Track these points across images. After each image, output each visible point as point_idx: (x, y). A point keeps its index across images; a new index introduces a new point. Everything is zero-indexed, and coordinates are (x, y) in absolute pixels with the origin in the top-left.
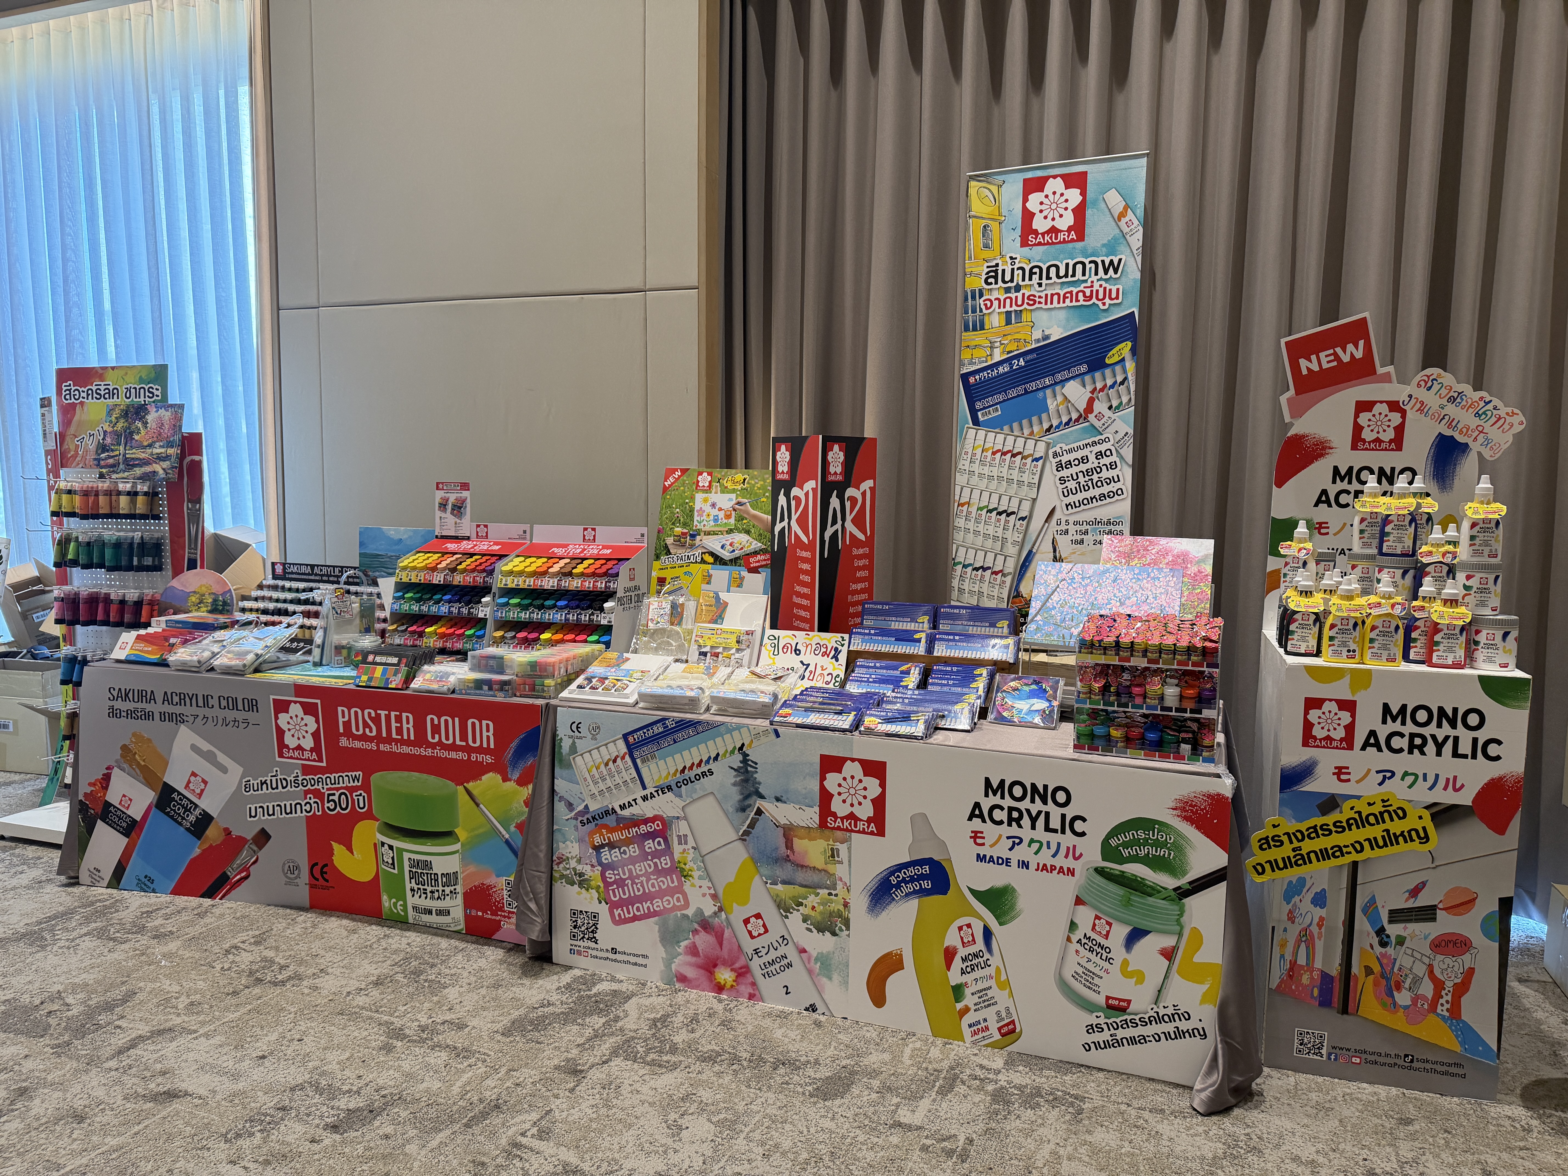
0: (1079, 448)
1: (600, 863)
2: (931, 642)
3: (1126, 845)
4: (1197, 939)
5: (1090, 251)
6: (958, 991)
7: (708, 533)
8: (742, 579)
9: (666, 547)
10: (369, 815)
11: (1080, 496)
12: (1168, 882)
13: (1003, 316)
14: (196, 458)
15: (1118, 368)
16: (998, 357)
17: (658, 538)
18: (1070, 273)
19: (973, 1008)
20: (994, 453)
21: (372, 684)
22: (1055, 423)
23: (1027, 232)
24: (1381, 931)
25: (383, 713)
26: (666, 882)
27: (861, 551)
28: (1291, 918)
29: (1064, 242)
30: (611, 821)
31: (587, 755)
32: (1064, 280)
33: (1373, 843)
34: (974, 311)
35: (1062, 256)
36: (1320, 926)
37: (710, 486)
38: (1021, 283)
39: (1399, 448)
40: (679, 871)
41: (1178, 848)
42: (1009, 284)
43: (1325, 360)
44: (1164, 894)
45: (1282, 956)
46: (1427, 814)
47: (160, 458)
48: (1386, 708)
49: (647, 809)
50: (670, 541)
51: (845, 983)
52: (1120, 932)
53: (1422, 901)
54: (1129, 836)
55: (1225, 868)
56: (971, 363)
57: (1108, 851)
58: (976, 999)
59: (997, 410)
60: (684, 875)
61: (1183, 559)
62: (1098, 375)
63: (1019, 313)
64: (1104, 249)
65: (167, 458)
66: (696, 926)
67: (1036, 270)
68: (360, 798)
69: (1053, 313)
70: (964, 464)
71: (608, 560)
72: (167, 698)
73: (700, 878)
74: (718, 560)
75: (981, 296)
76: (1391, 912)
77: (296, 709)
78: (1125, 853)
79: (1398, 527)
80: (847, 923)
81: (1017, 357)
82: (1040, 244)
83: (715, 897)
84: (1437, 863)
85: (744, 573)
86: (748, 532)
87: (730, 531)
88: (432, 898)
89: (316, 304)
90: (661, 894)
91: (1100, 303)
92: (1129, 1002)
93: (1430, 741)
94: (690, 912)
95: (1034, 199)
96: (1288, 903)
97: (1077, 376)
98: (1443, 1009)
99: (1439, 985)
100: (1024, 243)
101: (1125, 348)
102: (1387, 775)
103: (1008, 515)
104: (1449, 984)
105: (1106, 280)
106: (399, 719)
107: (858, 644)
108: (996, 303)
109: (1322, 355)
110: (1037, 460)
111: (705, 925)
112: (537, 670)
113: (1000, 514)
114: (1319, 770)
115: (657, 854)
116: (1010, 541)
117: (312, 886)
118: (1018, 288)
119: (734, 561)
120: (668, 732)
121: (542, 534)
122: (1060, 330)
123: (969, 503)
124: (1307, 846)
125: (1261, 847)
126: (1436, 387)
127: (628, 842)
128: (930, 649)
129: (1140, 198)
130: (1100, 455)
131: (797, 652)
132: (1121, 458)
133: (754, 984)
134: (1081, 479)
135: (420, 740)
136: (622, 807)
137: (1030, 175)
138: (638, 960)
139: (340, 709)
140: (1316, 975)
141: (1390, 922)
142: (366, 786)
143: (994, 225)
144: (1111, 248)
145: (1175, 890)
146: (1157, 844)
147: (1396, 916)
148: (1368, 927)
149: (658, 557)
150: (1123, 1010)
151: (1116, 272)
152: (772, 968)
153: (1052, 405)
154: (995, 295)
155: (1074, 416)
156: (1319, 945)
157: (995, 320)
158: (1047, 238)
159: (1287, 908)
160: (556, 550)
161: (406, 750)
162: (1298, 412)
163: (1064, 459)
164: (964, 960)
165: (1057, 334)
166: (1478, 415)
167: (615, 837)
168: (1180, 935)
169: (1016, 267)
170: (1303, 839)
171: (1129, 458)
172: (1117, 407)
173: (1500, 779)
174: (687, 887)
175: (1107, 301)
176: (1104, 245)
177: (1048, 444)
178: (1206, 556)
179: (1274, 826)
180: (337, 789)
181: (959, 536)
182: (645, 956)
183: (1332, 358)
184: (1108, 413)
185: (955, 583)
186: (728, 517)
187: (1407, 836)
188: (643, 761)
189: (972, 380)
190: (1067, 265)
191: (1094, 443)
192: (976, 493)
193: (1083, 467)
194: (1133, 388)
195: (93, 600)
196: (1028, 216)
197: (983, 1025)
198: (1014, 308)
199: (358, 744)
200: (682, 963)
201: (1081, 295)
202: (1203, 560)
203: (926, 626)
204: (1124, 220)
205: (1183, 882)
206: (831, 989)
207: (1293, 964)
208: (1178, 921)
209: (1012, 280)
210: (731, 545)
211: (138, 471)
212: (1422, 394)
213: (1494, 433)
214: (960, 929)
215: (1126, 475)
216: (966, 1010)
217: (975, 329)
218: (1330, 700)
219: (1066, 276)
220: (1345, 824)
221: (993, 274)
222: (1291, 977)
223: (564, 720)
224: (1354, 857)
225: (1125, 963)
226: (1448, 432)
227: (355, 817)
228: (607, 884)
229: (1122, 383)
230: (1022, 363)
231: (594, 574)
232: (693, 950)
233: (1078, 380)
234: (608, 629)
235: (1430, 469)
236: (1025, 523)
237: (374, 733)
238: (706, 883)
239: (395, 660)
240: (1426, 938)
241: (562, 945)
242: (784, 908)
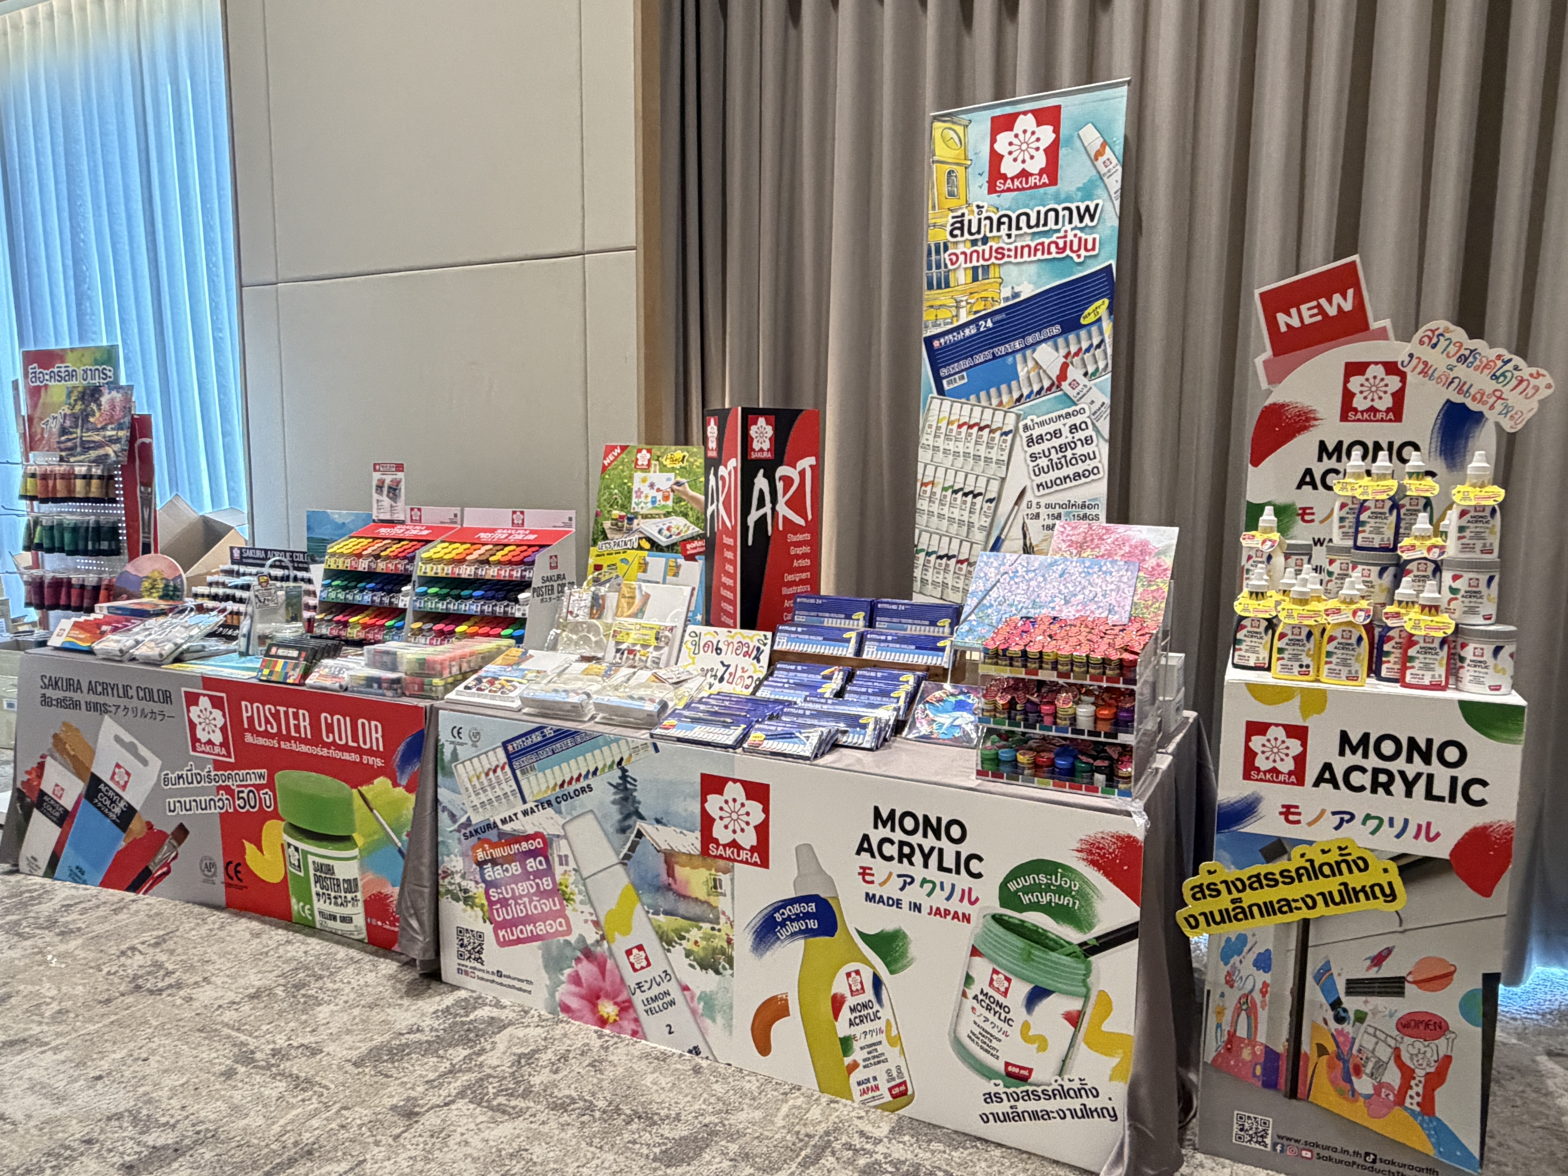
0: (1051, 420)
1: (484, 881)
2: (861, 640)
3: (1027, 890)
4: (1106, 1005)
5: (1063, 196)
6: (846, 1044)
7: (645, 517)
8: (678, 567)
9: (603, 532)
10: (275, 815)
11: (1053, 475)
12: (1072, 935)
13: (970, 273)
14: (147, 440)
15: (1094, 329)
16: (964, 318)
17: (596, 522)
18: (1042, 222)
19: (862, 1064)
20: (960, 426)
21: (273, 678)
22: (1026, 392)
23: (995, 176)
24: (1336, 1004)
25: (282, 709)
26: (548, 905)
27: (800, 537)
28: (1230, 983)
29: (1036, 186)
30: (492, 835)
31: (468, 763)
32: (1035, 230)
33: (1328, 899)
34: (938, 267)
35: (1032, 203)
36: (1264, 993)
37: (649, 465)
38: (989, 235)
39: (1398, 418)
40: (559, 893)
41: (1084, 897)
42: (976, 237)
43: (1307, 313)
44: (1069, 949)
45: (1219, 1026)
46: (1393, 867)
47: (112, 441)
48: (1344, 738)
49: (527, 825)
50: (607, 524)
51: (729, 1026)
52: (1020, 990)
53: (1388, 970)
54: (1030, 880)
55: (1137, 923)
56: (935, 325)
57: (1007, 898)
58: (864, 1054)
59: (962, 378)
60: (566, 898)
61: (1143, 549)
62: (1072, 337)
63: (986, 269)
64: (1079, 194)
65: (118, 440)
66: (579, 954)
67: (1005, 220)
68: (266, 796)
69: (1024, 267)
70: (927, 438)
71: (530, 546)
72: (91, 689)
73: (582, 902)
74: (655, 546)
75: (946, 249)
76: (1349, 982)
77: (204, 702)
78: (1026, 899)
79: (1375, 515)
80: (730, 961)
81: (984, 318)
82: (1009, 190)
83: (597, 924)
84: (1406, 926)
85: (681, 561)
86: (685, 515)
87: (668, 514)
88: (336, 904)
89: (274, 280)
90: (544, 917)
91: (1074, 256)
92: (1030, 1071)
93: (1398, 778)
94: (572, 938)
95: (1004, 138)
96: (1226, 964)
97: (1049, 338)
98: (1412, 1102)
99: (1407, 1074)
100: (992, 190)
101: (1101, 306)
102: (1345, 817)
103: (975, 496)
104: (1420, 1073)
105: (1082, 229)
106: (296, 716)
107: (783, 644)
108: (962, 258)
109: (1304, 308)
110: (1006, 434)
111: (588, 954)
112: (425, 669)
113: (966, 495)
114: (1262, 808)
115: (538, 874)
116: (977, 526)
117: (228, 886)
118: (985, 240)
119: (671, 548)
120: (547, 742)
121: (473, 518)
122: (1031, 286)
123: (933, 483)
124: (1249, 898)
125: (1194, 897)
126: (1443, 343)
127: (509, 859)
128: (859, 651)
129: (1119, 130)
130: (1074, 428)
131: (718, 651)
132: (1098, 431)
133: (637, 1020)
134: (1054, 456)
135: (316, 740)
136: (504, 821)
137: (998, 112)
138: (522, 985)
139: (243, 703)
140: (1259, 1050)
141: (1349, 993)
142: (271, 785)
143: (960, 171)
144: (1087, 192)
145: (1081, 945)
146: (1061, 891)
147: (1355, 987)
148: (1321, 998)
149: (595, 543)
150: (1024, 1079)
151: (1092, 218)
152: (655, 1005)
153: (1022, 373)
154: (961, 248)
155: (1046, 383)
156: (1263, 1015)
157: (962, 277)
158: (1017, 183)
159: (1224, 969)
160: (482, 535)
161: (304, 748)
162: (1276, 376)
163: (1035, 433)
164: (853, 1010)
165: (1027, 291)
166: (1495, 377)
167: (498, 853)
168: (1087, 997)
169: (983, 216)
170: (1244, 890)
171: (1106, 433)
172: (1094, 374)
173: (1485, 828)
174: (569, 911)
175: (1083, 253)
176: (1079, 189)
177: (1018, 416)
178: (1168, 547)
179: (1210, 872)
180: (246, 786)
181: (921, 520)
182: (529, 982)
183: (1315, 311)
184: (1083, 381)
185: (917, 573)
186: (666, 498)
187: (1369, 893)
188: (523, 773)
189: (936, 344)
190: (1039, 212)
191: (1068, 415)
192: (941, 472)
193: (1056, 442)
194: (1109, 351)
196: (996, 158)
197: (873, 1083)
198: (982, 262)
199: (261, 741)
200: (565, 992)
201: (1053, 247)
202: (1164, 552)
203: (862, 623)
204: (1101, 160)
205: (1089, 936)
206: (715, 1031)
207: (1232, 1036)
208: (1084, 982)
209: (979, 232)
210: (669, 529)
211: (93, 454)
212: (1426, 353)
213: (1513, 398)
214: (848, 975)
215: (1103, 450)
216: (854, 1066)
217: (939, 287)
218: (1277, 725)
219: (1037, 225)
220: (1293, 874)
221: (960, 225)
222: (1229, 1050)
224: (1305, 913)
225: (1026, 1026)
226: (1458, 399)
227: (263, 817)
228: (491, 903)
229: (1099, 346)
230: (990, 324)
231: (510, 563)
232: (576, 980)
233: (1050, 343)
234: (521, 623)
235: (1437, 443)
236: (993, 505)
237: (275, 730)
238: (588, 909)
239: (295, 653)
240: (1391, 1015)
241: (450, 963)
242: (667, 940)
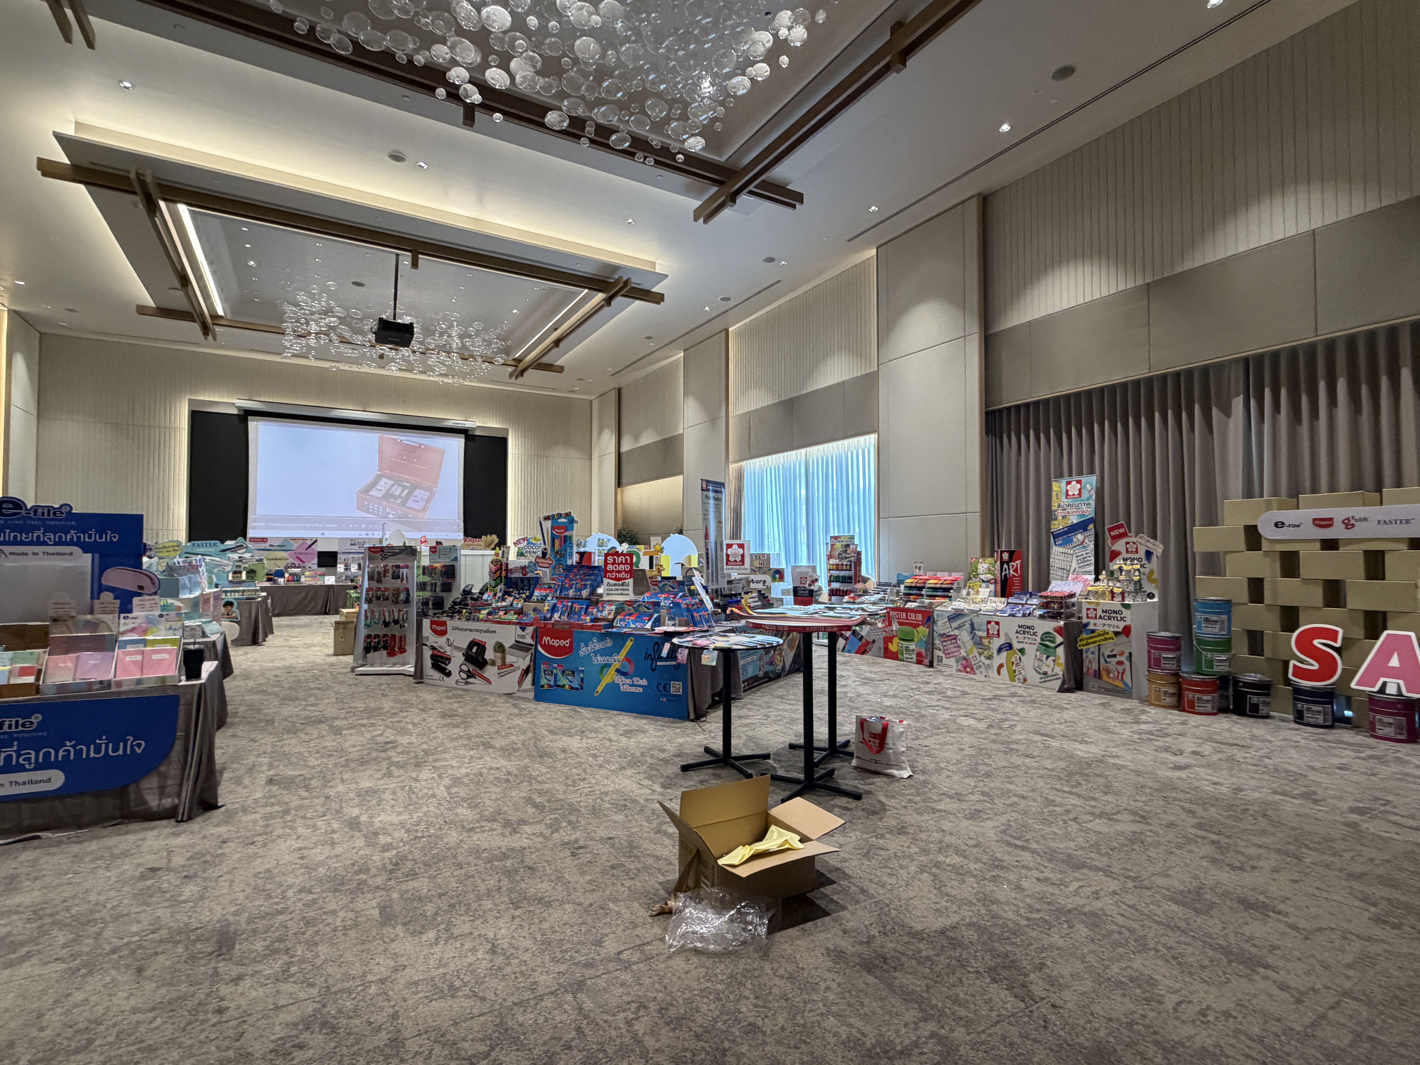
0: (1081, 552)
1: (943, 646)
4: (1059, 657)
5: (1082, 500)
6: (1015, 671)
7: (981, 574)
8: (987, 585)
9: (971, 578)
10: (896, 636)
11: (1082, 564)
12: (1053, 645)
13: (1062, 517)
14: (860, 557)
15: (1090, 531)
16: (1061, 528)
17: (969, 575)
18: (1078, 506)
19: (1018, 675)
20: (1060, 553)
21: (898, 607)
22: (1075, 545)
23: (1067, 495)
24: (1105, 660)
25: (900, 613)
26: (956, 649)
27: (1016, 579)
28: (1087, 657)
29: (1076, 498)
30: (945, 636)
31: (940, 622)
32: (1076, 508)
33: (1103, 640)
34: (1055, 515)
35: (1075, 502)
37: (982, 562)
38: (1066, 508)
39: (1137, 553)
40: (959, 647)
41: (1054, 638)
42: (1063, 509)
44: (1052, 648)
46: (1113, 634)
47: (852, 557)
48: (1103, 610)
49: (952, 633)
50: (972, 576)
51: (993, 670)
52: (1045, 656)
53: (1113, 653)
54: (1045, 636)
56: (1054, 529)
57: (1042, 639)
58: (1018, 672)
59: (1061, 542)
62: (1085, 533)
63: (1066, 516)
65: (854, 556)
66: (962, 659)
67: (1070, 505)
68: (894, 632)
69: (1074, 516)
70: (1053, 556)
71: (953, 581)
74: (983, 581)
75: (1057, 511)
76: (1107, 656)
78: (1045, 639)
80: (993, 657)
81: (1065, 528)
82: (1070, 498)
83: (966, 652)
84: (1116, 645)
85: (988, 583)
86: (989, 574)
87: (986, 574)
88: (909, 655)
89: (888, 517)
90: (955, 652)
91: (1085, 514)
92: (1047, 672)
93: (1112, 617)
94: (961, 656)
95: (1069, 486)
96: (1086, 654)
97: (1080, 533)
98: (1120, 678)
99: (1119, 673)
100: (1067, 498)
101: (1091, 526)
102: (1104, 625)
103: (1064, 569)
104: (1121, 672)
105: (1086, 508)
106: (903, 614)
107: (1010, 601)
108: (1060, 513)
109: (1116, 531)
110: (1071, 555)
111: (965, 659)
112: (931, 604)
113: (1062, 569)
115: (954, 643)
117: (884, 652)
118: (1066, 510)
119: (986, 581)
120: (956, 617)
121: (939, 574)
122: (1076, 520)
123: (1054, 566)
124: (1089, 641)
125: (1080, 641)
126: (1142, 539)
127: (948, 640)
129: (1095, 487)
130: (1086, 554)
131: (995, 602)
132: (1091, 554)
133: (974, 671)
134: (1082, 560)
135: (907, 619)
136: (947, 633)
137: (1068, 480)
138: (951, 667)
141: (1108, 658)
143: (1059, 493)
144: (1088, 499)
145: (1054, 647)
146: (1051, 637)
147: (1109, 656)
148: (1103, 659)
149: (968, 580)
150: (1046, 674)
151: (1090, 505)
152: (978, 667)
153: (1074, 540)
154: (1060, 511)
155: (1080, 543)
157: (1060, 518)
158: (1072, 497)
160: (942, 578)
161: (904, 621)
162: (1113, 544)
163: (1078, 555)
164: (1016, 664)
165: (1075, 522)
166: (1153, 545)
167: (946, 639)
168: (1056, 657)
169: (1065, 504)
171: (1093, 555)
172: (1090, 541)
173: (1127, 626)
174: (961, 650)
175: (1087, 513)
176: (1086, 499)
177: (1074, 551)
180: (890, 630)
184: (1088, 543)
186: (985, 570)
187: (1109, 639)
188: (952, 623)
189: (1055, 534)
190: (1077, 504)
191: (1085, 550)
192: (1056, 564)
193: (1082, 557)
194: (1093, 536)
195: (837, 590)
196: (1067, 491)
198: (1064, 515)
200: (960, 667)
201: (1080, 512)
204: (1091, 492)
205: (1055, 645)
206: (990, 671)
208: (1055, 654)
209: (1064, 507)
210: (986, 577)
211: (847, 560)
212: (1140, 540)
214: (1015, 658)
215: (1093, 558)
216: (1016, 675)
217: (1055, 520)
218: (1092, 609)
220: (1096, 636)
221: (1060, 506)
223: (935, 613)
224: (1099, 643)
225: (1046, 663)
226: (1148, 549)
227: (894, 637)
228: (944, 650)
229: (1091, 535)
230: (1067, 529)
231: (949, 584)
232: (962, 664)
234: (950, 597)
235: (1145, 558)
237: (897, 617)
238: (964, 649)
239: (903, 602)
240: (1115, 661)
241: (935, 663)
242: (980, 654)
